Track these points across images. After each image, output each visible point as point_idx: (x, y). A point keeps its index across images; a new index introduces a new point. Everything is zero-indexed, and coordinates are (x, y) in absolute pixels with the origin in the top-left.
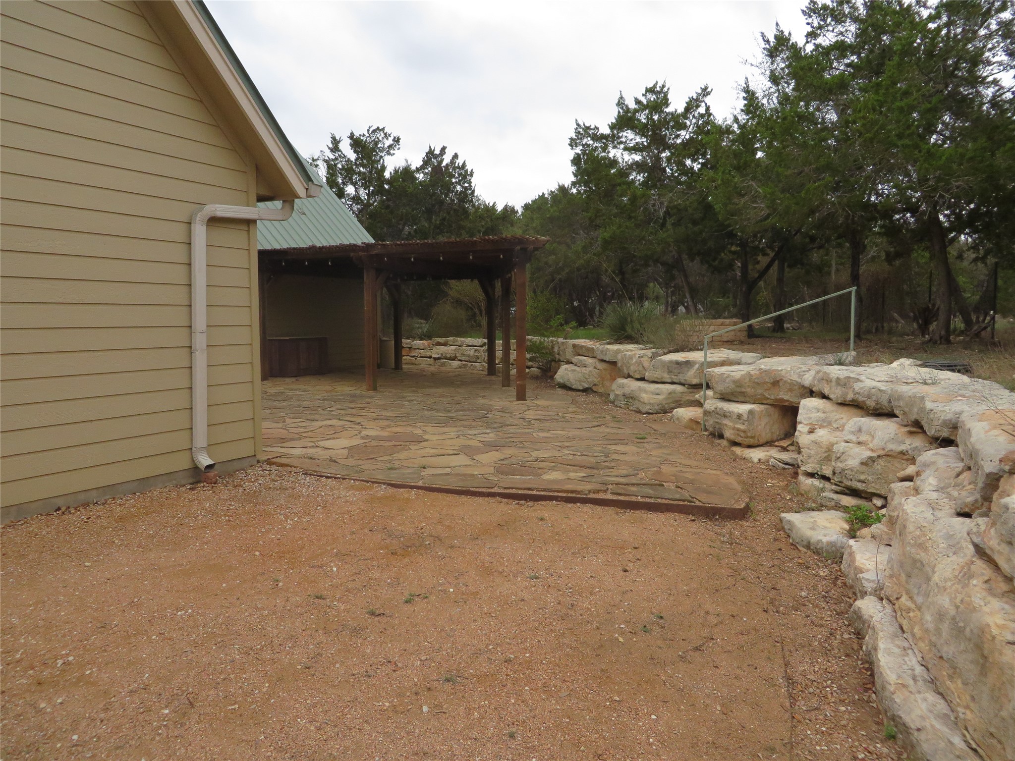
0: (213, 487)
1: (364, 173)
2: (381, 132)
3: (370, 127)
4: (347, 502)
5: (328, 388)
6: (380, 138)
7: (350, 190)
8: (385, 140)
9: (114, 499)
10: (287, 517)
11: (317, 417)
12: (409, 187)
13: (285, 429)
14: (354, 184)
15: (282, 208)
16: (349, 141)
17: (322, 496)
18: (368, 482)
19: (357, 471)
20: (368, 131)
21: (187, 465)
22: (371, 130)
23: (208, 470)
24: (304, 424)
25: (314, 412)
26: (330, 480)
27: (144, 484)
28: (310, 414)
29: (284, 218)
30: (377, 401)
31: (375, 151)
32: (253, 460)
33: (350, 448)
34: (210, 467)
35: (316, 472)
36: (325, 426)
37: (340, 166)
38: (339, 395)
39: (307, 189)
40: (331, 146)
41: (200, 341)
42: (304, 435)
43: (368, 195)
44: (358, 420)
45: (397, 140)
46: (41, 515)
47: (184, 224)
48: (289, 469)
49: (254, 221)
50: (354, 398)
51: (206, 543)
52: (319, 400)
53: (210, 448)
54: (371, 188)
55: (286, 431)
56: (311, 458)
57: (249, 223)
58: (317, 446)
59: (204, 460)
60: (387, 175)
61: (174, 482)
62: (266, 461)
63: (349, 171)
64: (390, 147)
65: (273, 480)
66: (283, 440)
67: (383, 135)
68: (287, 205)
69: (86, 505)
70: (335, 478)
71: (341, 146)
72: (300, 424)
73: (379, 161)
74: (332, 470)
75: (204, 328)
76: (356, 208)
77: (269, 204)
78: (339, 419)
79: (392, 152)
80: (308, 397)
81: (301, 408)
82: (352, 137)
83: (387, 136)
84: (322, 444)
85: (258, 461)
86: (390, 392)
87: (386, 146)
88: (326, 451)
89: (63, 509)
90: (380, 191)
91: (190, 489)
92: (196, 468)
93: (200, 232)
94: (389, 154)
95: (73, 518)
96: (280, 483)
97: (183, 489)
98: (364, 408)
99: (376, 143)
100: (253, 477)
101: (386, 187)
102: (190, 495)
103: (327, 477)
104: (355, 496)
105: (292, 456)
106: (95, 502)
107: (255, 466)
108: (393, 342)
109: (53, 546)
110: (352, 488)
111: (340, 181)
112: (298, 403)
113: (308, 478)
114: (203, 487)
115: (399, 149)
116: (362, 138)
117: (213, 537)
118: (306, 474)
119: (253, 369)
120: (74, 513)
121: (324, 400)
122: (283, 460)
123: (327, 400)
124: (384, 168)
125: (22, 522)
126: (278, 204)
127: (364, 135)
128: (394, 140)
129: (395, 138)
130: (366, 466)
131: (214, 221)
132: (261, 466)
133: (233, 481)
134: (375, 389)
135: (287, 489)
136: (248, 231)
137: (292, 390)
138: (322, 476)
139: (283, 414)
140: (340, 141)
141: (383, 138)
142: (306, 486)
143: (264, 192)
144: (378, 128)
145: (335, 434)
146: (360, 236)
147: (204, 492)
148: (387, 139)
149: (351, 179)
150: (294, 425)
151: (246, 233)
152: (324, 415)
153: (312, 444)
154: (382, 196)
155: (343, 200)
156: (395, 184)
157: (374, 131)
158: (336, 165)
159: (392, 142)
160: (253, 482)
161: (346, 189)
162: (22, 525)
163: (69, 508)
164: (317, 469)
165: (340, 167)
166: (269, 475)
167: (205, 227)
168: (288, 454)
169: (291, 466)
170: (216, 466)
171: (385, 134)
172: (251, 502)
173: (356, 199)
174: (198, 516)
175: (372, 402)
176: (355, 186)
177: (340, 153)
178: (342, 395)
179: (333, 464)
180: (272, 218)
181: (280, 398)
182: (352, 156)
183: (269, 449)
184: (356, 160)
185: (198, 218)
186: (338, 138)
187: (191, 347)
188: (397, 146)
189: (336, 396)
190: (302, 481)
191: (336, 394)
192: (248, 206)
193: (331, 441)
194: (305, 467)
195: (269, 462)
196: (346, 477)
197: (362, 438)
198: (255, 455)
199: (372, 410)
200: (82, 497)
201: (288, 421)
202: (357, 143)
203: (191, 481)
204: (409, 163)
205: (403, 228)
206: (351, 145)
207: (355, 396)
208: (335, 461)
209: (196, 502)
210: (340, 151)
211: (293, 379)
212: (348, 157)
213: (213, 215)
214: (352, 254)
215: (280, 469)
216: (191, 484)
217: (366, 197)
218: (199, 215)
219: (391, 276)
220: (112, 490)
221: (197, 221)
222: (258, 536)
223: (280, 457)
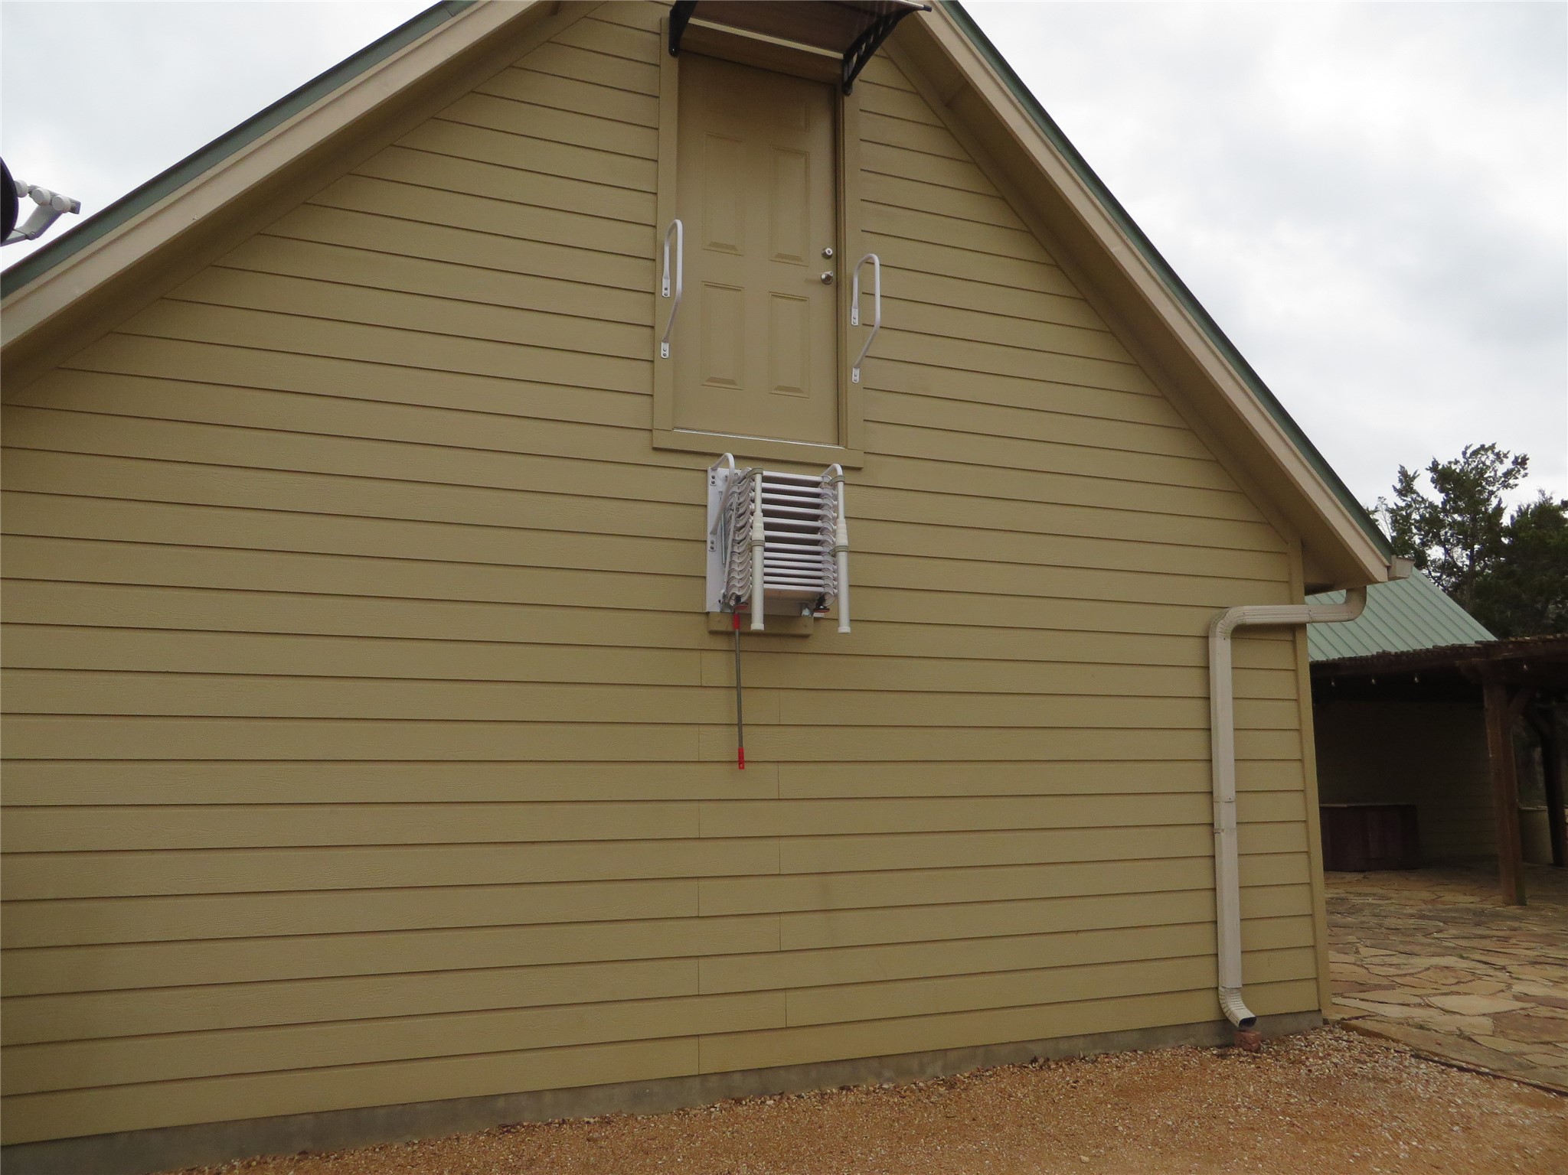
0: (1254, 1057)
1: (1462, 524)
2: (1489, 453)
3: (1467, 448)
4: (1511, 1125)
5: (1426, 895)
6: (1488, 463)
7: (1436, 553)
8: (1497, 464)
9: (1107, 1055)
10: (1397, 1137)
11: (1416, 949)
12: (1551, 537)
13: (1362, 966)
14: (1442, 543)
15: (1347, 602)
16: (1430, 475)
17: (1458, 1105)
18: (1548, 1090)
19: (1520, 1065)
20: (1464, 453)
21: (1210, 1015)
22: (1469, 452)
23: (1244, 1028)
24: (1395, 960)
25: (1408, 939)
26: (1467, 1076)
27: (1148, 1038)
28: (1402, 942)
29: (1351, 617)
30: (1530, 927)
31: (1480, 485)
32: (1314, 1020)
33: (1496, 1017)
34: (1247, 1022)
35: (1437, 1055)
36: (1436, 967)
37: (1416, 516)
38: (1449, 910)
39: (1388, 568)
40: (1398, 486)
41: (1226, 816)
42: (1398, 980)
43: (1471, 557)
44: (1501, 961)
45: (1521, 462)
46: (1014, 1066)
47: (1197, 640)
48: (1383, 1043)
49: (1302, 626)
50: (1480, 918)
51: (1261, 1160)
52: (1412, 916)
53: (1247, 989)
54: (1477, 547)
55: (1364, 971)
56: (1421, 1027)
57: (1294, 630)
58: (1429, 1006)
59: (1239, 1011)
60: (1506, 521)
61: (1192, 1040)
62: (1338, 1022)
63: (1432, 524)
64: (1508, 474)
65: (1358, 1061)
66: (1362, 987)
67: (1492, 457)
68: (1355, 596)
69: (1070, 1059)
70: (1478, 1073)
71: (1417, 485)
72: (1387, 960)
73: (1488, 500)
74: (1468, 1056)
75: (1232, 794)
76: (1450, 581)
77: (1322, 596)
78: (1462, 957)
79: (1512, 481)
80: (1392, 909)
81: (1383, 930)
82: (1434, 468)
83: (1500, 457)
84: (1437, 1001)
85: (1326, 1022)
86: (1555, 910)
87: (1499, 474)
88: (1447, 1017)
89: (1041, 1061)
90: (1493, 548)
91: (1218, 1056)
92: (1224, 1021)
93: (1222, 649)
94: (1506, 486)
95: (1054, 1076)
96: (1373, 1068)
97: (1207, 1054)
98: (1506, 939)
99: (1481, 473)
100: (1321, 1049)
101: (1505, 541)
102: (1220, 1067)
103: (1461, 1069)
104: (1527, 1117)
105: (1383, 1019)
106: (1082, 1056)
107: (1321, 1029)
108: (1546, 815)
109: (1034, 1119)
110: (1517, 1097)
111: (1418, 541)
112: (1375, 920)
113: (1423, 1066)
114: (1239, 1055)
115: (1525, 475)
116: (1453, 467)
117: (1270, 1150)
118: (1417, 1056)
119: (1310, 863)
120: (1055, 1070)
121: (1423, 917)
122: (1369, 1025)
123: (1430, 918)
124: (1499, 511)
125: (990, 1072)
126: (1339, 596)
127: (1457, 462)
128: (1515, 462)
129: (1516, 458)
130: (1537, 1055)
131: (1243, 632)
132: (1331, 1032)
133: (1287, 1052)
134: (1521, 902)
135: (1386, 1081)
136: (1294, 642)
137: (1360, 894)
138: (1451, 1066)
139: (1352, 939)
140: (1414, 478)
141: (1493, 462)
142: (1420, 1078)
143: (1314, 580)
144: (1483, 447)
145: (1460, 985)
146: (1469, 631)
147: (1240, 1065)
148: (1501, 462)
149: (1436, 536)
150: (1376, 960)
151: (1289, 645)
152: (1430, 945)
153: (1418, 1000)
154: (1498, 556)
155: (1425, 571)
156: (1522, 534)
157: (1475, 453)
158: (1409, 515)
159: (1511, 466)
160: (1321, 1058)
161: (1428, 552)
162: (991, 1076)
163: (1048, 1060)
164: (1438, 1050)
165: (1418, 518)
166: (1349, 1049)
167: (1229, 641)
168: (1377, 1015)
169: (1387, 1038)
170: (1258, 1022)
171: (1498, 455)
172: (1324, 1096)
173: (1448, 567)
174: (1239, 1106)
175: (1520, 928)
176: (1444, 546)
177: (1414, 496)
178: (1457, 910)
179: (1467, 1044)
180: (1327, 619)
181: (1341, 909)
182: (1437, 498)
183: (1338, 1000)
184: (1444, 503)
185: (1218, 630)
186: (1411, 473)
187: (1212, 825)
188: (1523, 472)
189: (1443, 911)
190: (1414, 1071)
191: (1441, 907)
192: (1292, 603)
193: (1455, 997)
194: (1413, 1041)
195: (1345, 1025)
196: (1499, 1074)
197: (1517, 998)
198: (1320, 1010)
199: (1525, 945)
200: (1064, 1046)
201: (1363, 951)
202: (1443, 476)
203: (1218, 1042)
204: (1547, 495)
205: (1545, 607)
206: (1433, 481)
207: (1482, 912)
208: (1470, 1039)
209: (1232, 1080)
210: (1415, 492)
211: (1359, 876)
212: (1430, 500)
213: (1240, 622)
214: (1458, 663)
215: (1368, 1041)
216: (1219, 1047)
217: (1468, 563)
218: (1219, 625)
219: (1538, 695)
220: (1104, 1042)
221: (1218, 634)
222: (1348, 1162)
223: (1363, 1017)
